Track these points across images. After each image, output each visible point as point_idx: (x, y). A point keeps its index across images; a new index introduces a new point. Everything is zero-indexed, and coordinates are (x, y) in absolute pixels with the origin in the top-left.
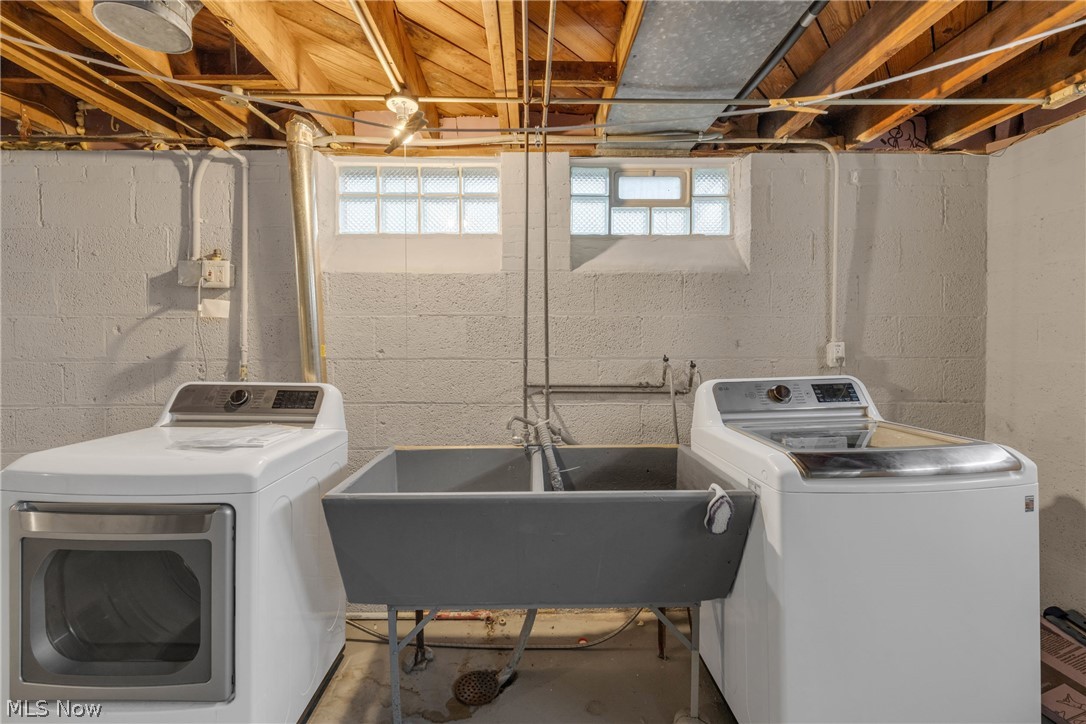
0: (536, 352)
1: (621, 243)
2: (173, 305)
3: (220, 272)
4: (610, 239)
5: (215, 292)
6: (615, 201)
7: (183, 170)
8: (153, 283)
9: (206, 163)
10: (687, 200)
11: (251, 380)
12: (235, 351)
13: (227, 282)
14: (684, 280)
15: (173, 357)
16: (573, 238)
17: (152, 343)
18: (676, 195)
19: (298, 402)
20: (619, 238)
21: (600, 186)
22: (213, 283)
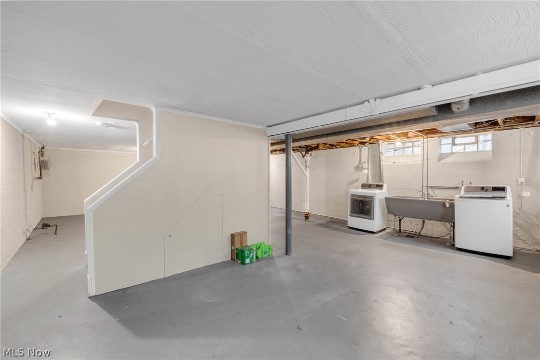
0: (425, 179)
1: (455, 155)
2: (358, 171)
3: (366, 165)
4: (452, 153)
5: (365, 169)
6: (454, 144)
7: (360, 149)
8: (355, 167)
9: (364, 147)
10: (477, 142)
11: (370, 183)
12: (368, 178)
13: (367, 167)
14: (470, 163)
15: (358, 179)
16: (440, 154)
17: (354, 177)
18: (474, 141)
19: (380, 187)
20: (454, 153)
21: (450, 140)
22: (365, 167)
